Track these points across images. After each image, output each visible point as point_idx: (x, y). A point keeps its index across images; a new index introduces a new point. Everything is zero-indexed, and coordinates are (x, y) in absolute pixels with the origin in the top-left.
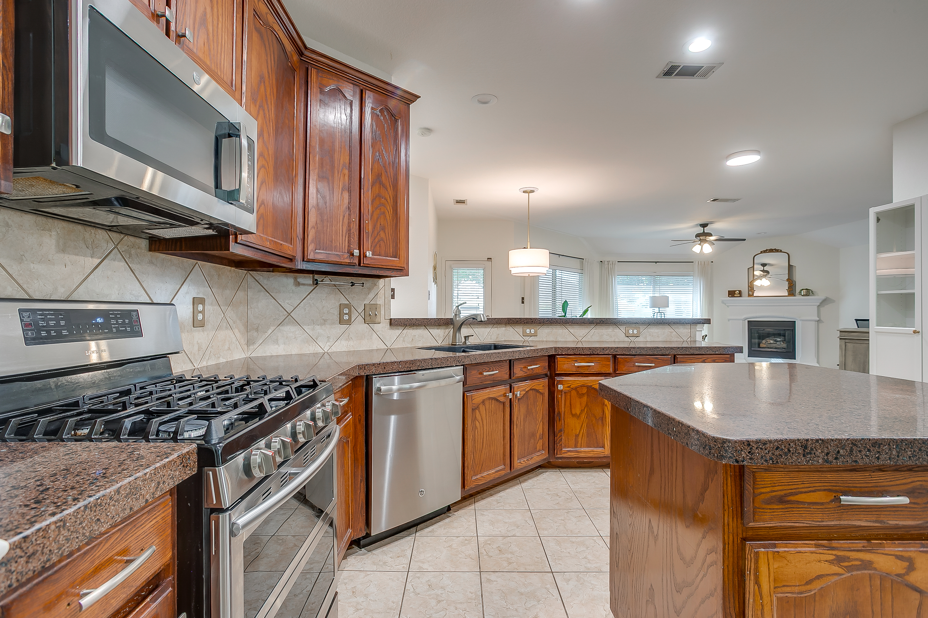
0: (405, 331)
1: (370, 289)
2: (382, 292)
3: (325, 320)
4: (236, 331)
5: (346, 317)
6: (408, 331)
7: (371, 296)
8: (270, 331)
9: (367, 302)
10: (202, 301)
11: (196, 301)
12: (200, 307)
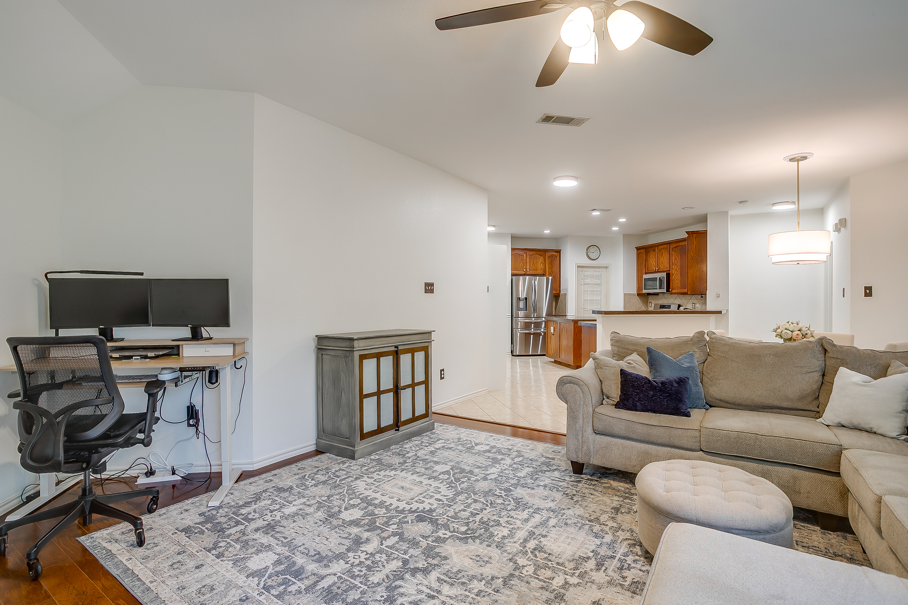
10: (694, 303)
11: (693, 303)
12: (693, 305)
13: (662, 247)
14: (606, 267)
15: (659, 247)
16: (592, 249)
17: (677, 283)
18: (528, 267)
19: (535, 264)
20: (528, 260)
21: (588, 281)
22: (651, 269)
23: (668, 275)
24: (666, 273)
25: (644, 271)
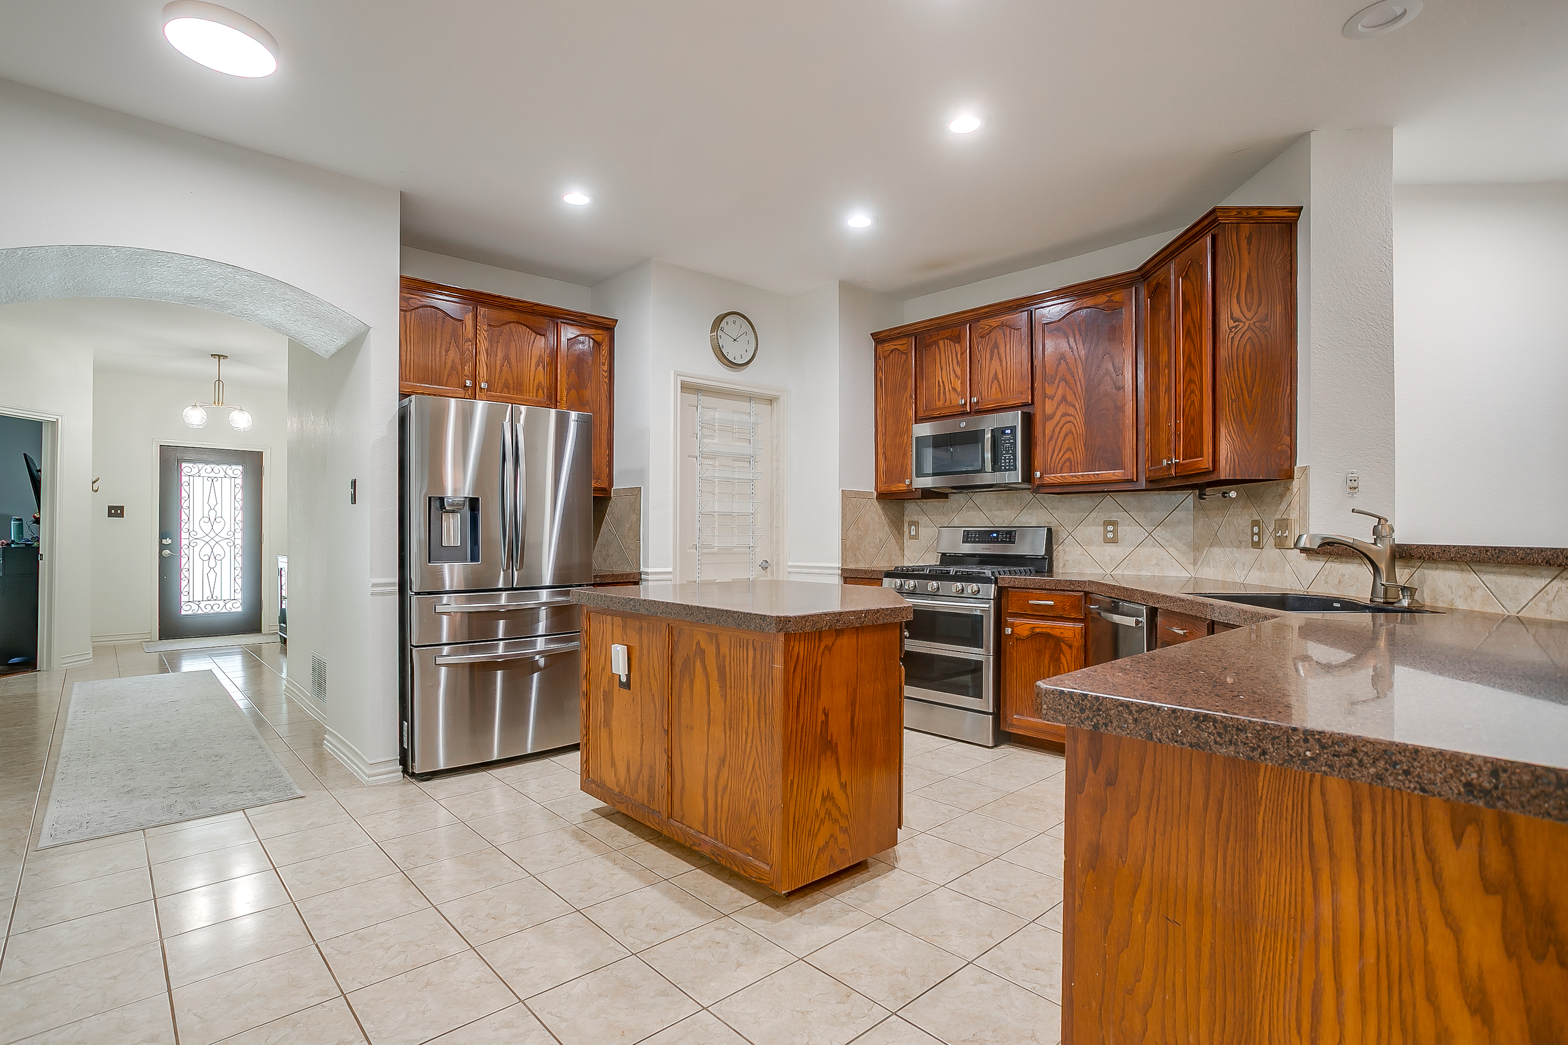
0: (1328, 565)
1: (1282, 496)
2: (1296, 499)
3: (1240, 542)
4: (1172, 550)
5: (1256, 538)
6: (1334, 565)
7: (1283, 506)
8: (1205, 552)
9: (1278, 517)
10: (1114, 523)
11: (1107, 523)
12: (1110, 528)
13: (993, 322)
14: (771, 401)
15: (983, 322)
16: (731, 327)
17: (1069, 449)
18: (483, 370)
19: (513, 361)
20: (483, 345)
21: (714, 443)
22: (939, 404)
23: (1028, 421)
24: (1023, 413)
25: (912, 414)
